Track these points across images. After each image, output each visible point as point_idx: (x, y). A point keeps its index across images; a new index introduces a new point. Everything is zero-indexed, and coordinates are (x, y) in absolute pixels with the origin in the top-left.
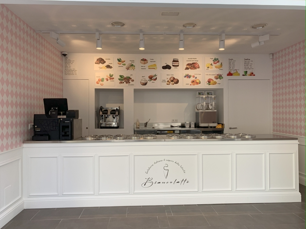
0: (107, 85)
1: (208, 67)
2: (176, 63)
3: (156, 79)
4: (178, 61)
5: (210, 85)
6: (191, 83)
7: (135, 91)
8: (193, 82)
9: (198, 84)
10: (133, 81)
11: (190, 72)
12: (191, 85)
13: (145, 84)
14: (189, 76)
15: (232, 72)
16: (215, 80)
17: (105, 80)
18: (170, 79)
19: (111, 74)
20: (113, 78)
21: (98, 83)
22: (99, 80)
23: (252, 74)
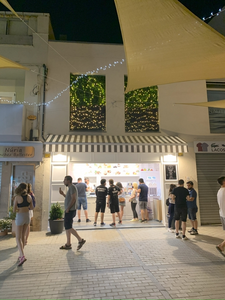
0: (89, 175)
3: (111, 172)
5: (133, 175)
9: (129, 174)
10: (101, 173)
12: (126, 175)
13: (106, 174)
14: (125, 171)
15: (143, 169)
16: (136, 173)
18: (117, 172)
19: (91, 170)
23: (152, 170)
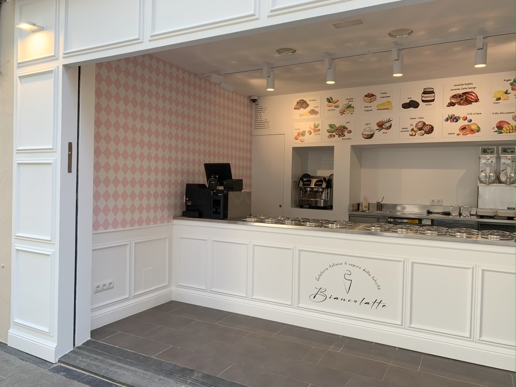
0: (310, 141)
1: (499, 99)
2: (428, 95)
3: (390, 126)
4: (433, 92)
5: (502, 133)
6: (459, 132)
8: (463, 128)
9: (474, 132)
10: (350, 132)
11: (459, 110)
12: (458, 135)
13: (371, 136)
14: (455, 118)
16: (513, 123)
17: (307, 134)
18: (417, 125)
19: (317, 123)
20: (319, 130)
21: (296, 139)
22: (299, 135)
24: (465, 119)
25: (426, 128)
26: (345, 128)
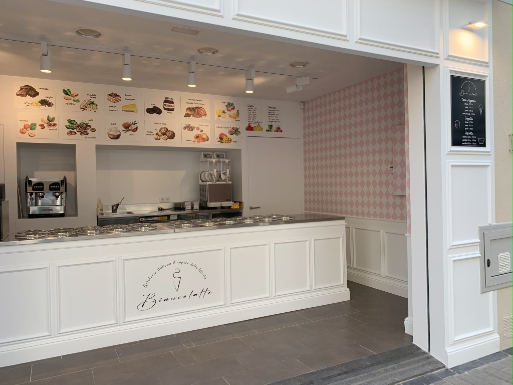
0: (42, 136)
1: (219, 116)
2: (169, 104)
3: (136, 129)
4: (172, 102)
5: (222, 143)
6: (194, 140)
7: (99, 148)
8: (197, 137)
9: (205, 141)
10: (94, 130)
11: (192, 121)
12: (194, 142)
14: (191, 127)
15: (252, 125)
16: (229, 136)
17: (38, 128)
19: (51, 117)
20: (55, 125)
21: (22, 132)
22: (25, 127)
23: (278, 130)
24: (198, 129)
25: (169, 134)
26: (87, 125)
